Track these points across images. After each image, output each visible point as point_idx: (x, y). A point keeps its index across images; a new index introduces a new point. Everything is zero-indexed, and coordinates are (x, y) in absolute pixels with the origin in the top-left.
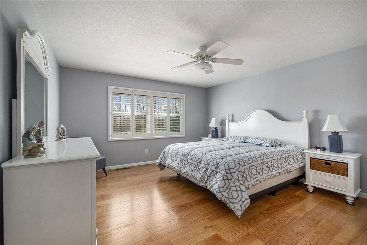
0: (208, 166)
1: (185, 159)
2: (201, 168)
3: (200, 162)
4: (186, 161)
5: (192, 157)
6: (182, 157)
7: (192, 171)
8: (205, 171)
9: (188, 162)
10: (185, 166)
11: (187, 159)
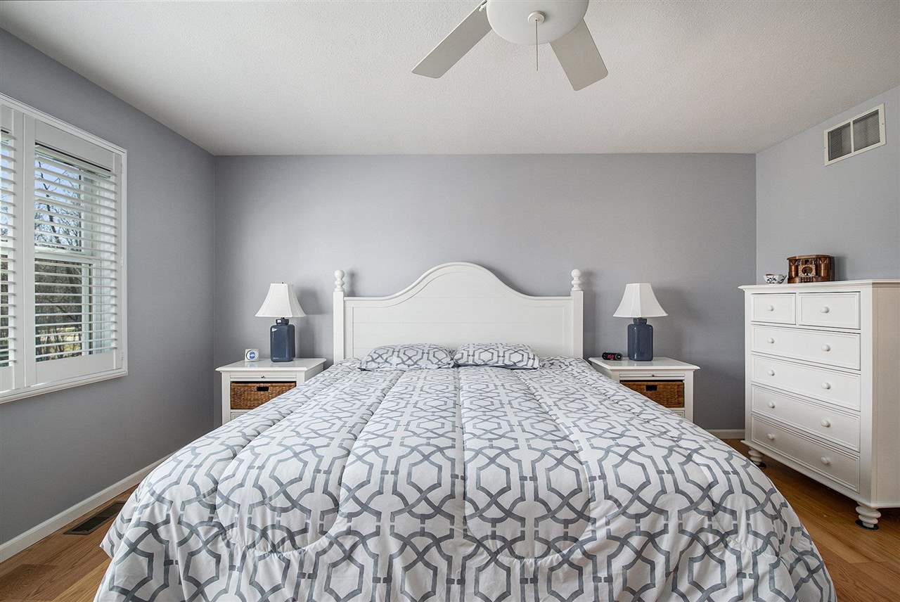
0: (654, 523)
1: (438, 526)
2: (601, 548)
3: (583, 516)
4: (458, 538)
5: (506, 500)
6: (406, 524)
7: (529, 588)
8: (639, 554)
9: (473, 539)
10: (456, 576)
11: (458, 528)
